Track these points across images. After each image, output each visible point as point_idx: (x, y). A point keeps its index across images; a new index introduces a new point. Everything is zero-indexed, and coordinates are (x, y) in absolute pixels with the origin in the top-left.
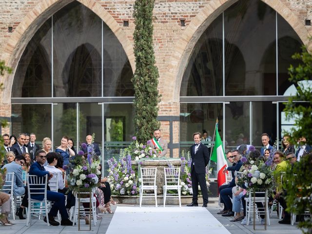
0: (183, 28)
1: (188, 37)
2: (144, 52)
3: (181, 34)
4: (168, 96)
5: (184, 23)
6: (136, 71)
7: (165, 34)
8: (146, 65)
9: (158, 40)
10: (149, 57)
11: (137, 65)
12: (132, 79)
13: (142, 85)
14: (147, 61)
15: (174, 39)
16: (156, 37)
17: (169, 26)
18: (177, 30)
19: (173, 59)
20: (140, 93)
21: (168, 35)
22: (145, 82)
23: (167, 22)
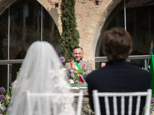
0: (97, 6)
1: (101, 12)
2: (68, 17)
3: (96, 11)
4: (86, 55)
5: (98, 3)
6: (62, 33)
7: (84, 12)
8: (70, 27)
9: (79, 15)
10: (72, 21)
11: (63, 28)
12: (60, 40)
13: (67, 43)
14: (70, 25)
15: (91, 14)
16: (78, 14)
17: (87, 6)
18: (93, 8)
19: (90, 28)
20: (65, 49)
21: (87, 12)
22: (70, 40)
23: (86, 3)
